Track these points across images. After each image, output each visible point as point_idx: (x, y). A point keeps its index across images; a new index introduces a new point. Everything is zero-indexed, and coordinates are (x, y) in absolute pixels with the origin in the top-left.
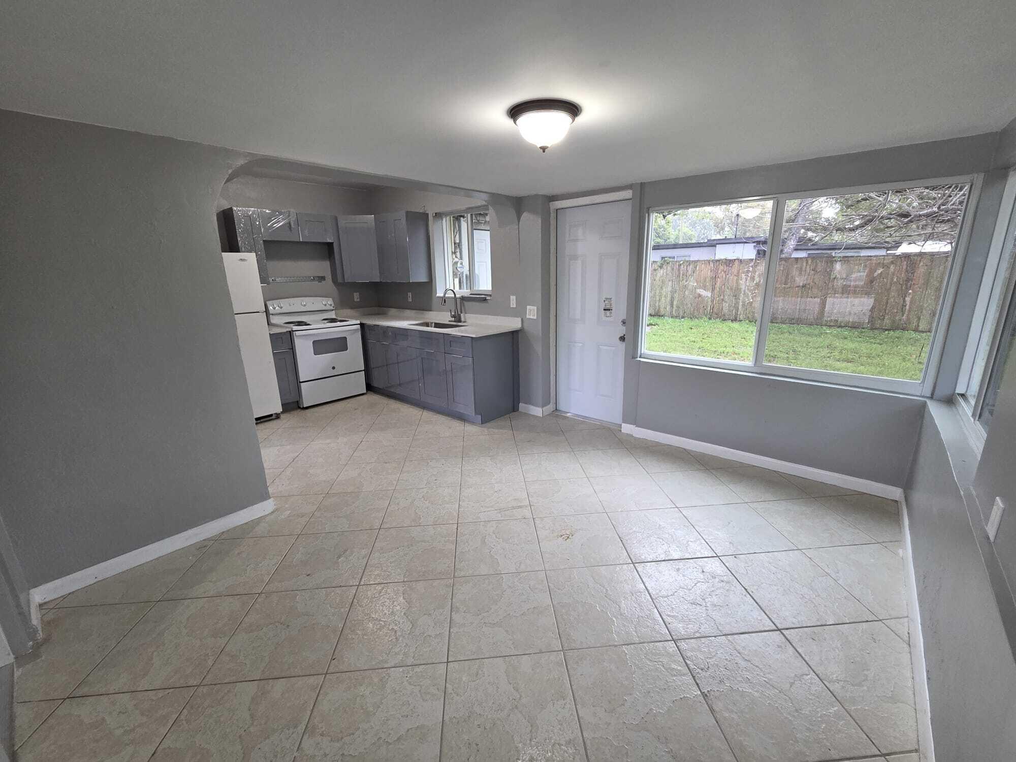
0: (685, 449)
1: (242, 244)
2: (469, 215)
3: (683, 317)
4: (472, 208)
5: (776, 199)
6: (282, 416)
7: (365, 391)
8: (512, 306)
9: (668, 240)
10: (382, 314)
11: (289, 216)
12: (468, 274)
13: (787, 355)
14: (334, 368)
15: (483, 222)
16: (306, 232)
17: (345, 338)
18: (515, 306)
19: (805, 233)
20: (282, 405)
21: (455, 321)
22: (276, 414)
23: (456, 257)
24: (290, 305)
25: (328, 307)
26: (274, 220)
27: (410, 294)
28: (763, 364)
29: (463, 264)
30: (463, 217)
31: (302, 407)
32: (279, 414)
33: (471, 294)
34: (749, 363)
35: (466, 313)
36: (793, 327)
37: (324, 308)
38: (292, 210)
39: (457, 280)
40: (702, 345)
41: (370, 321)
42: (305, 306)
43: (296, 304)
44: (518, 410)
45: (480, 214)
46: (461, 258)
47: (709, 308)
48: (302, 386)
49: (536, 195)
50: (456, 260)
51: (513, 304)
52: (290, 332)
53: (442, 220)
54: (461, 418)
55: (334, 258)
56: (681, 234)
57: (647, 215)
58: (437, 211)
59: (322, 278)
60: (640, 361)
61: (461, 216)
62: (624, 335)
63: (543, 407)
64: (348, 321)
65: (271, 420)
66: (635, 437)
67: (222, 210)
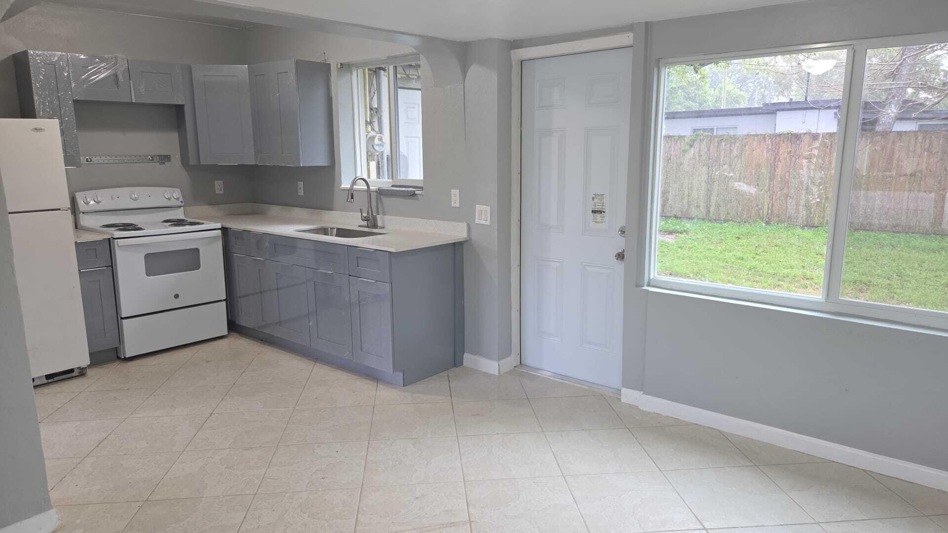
0: (720, 431)
1: (39, 105)
2: (391, 68)
3: (726, 221)
4: (395, 57)
5: (852, 46)
6: (89, 372)
7: (226, 333)
8: (453, 205)
9: (705, 105)
10: (255, 214)
11: (115, 64)
12: (390, 155)
13: (889, 282)
14: (177, 296)
15: (416, 77)
16: (142, 88)
17: (197, 250)
18: (457, 205)
19: (915, 94)
20: (90, 354)
21: (368, 227)
22: (79, 368)
23: (373, 129)
24: (112, 199)
25: (174, 202)
26: (91, 69)
27: (301, 184)
28: (840, 298)
29: (383, 140)
30: (384, 70)
31: (123, 357)
32: (86, 368)
33: (392, 186)
34: (818, 296)
35: (384, 214)
36: (899, 237)
37: (168, 204)
38: (120, 56)
39: (373, 165)
40: (754, 264)
41: (236, 225)
42: (136, 199)
43: (123, 197)
44: (461, 364)
45: (410, 66)
46: (381, 132)
47: (766, 207)
48: (124, 322)
49: (491, 40)
50: (372, 133)
51: (455, 200)
52: (109, 239)
53: (352, 74)
54: (372, 375)
55: (185, 129)
56: (724, 95)
57: (656, 70)
58: (345, 60)
59: (165, 159)
60: (648, 290)
61: (380, 69)
62: (624, 250)
63: (500, 358)
64: (203, 224)
65: (72, 377)
66: (643, 411)
67: (11, 53)
